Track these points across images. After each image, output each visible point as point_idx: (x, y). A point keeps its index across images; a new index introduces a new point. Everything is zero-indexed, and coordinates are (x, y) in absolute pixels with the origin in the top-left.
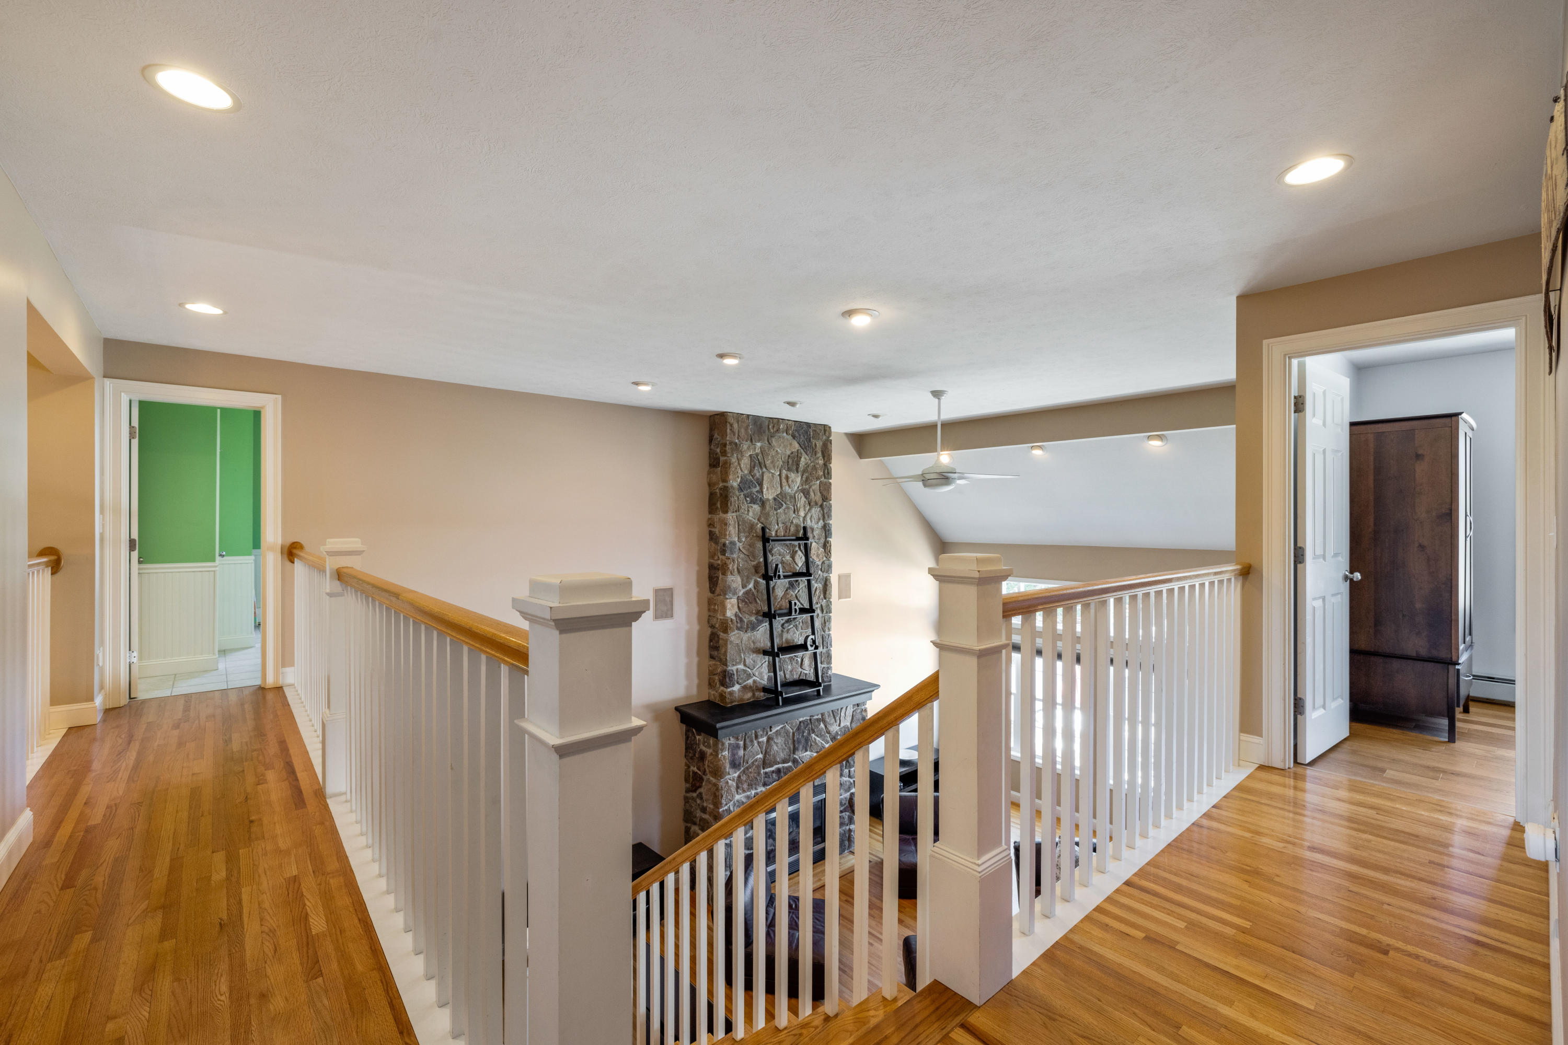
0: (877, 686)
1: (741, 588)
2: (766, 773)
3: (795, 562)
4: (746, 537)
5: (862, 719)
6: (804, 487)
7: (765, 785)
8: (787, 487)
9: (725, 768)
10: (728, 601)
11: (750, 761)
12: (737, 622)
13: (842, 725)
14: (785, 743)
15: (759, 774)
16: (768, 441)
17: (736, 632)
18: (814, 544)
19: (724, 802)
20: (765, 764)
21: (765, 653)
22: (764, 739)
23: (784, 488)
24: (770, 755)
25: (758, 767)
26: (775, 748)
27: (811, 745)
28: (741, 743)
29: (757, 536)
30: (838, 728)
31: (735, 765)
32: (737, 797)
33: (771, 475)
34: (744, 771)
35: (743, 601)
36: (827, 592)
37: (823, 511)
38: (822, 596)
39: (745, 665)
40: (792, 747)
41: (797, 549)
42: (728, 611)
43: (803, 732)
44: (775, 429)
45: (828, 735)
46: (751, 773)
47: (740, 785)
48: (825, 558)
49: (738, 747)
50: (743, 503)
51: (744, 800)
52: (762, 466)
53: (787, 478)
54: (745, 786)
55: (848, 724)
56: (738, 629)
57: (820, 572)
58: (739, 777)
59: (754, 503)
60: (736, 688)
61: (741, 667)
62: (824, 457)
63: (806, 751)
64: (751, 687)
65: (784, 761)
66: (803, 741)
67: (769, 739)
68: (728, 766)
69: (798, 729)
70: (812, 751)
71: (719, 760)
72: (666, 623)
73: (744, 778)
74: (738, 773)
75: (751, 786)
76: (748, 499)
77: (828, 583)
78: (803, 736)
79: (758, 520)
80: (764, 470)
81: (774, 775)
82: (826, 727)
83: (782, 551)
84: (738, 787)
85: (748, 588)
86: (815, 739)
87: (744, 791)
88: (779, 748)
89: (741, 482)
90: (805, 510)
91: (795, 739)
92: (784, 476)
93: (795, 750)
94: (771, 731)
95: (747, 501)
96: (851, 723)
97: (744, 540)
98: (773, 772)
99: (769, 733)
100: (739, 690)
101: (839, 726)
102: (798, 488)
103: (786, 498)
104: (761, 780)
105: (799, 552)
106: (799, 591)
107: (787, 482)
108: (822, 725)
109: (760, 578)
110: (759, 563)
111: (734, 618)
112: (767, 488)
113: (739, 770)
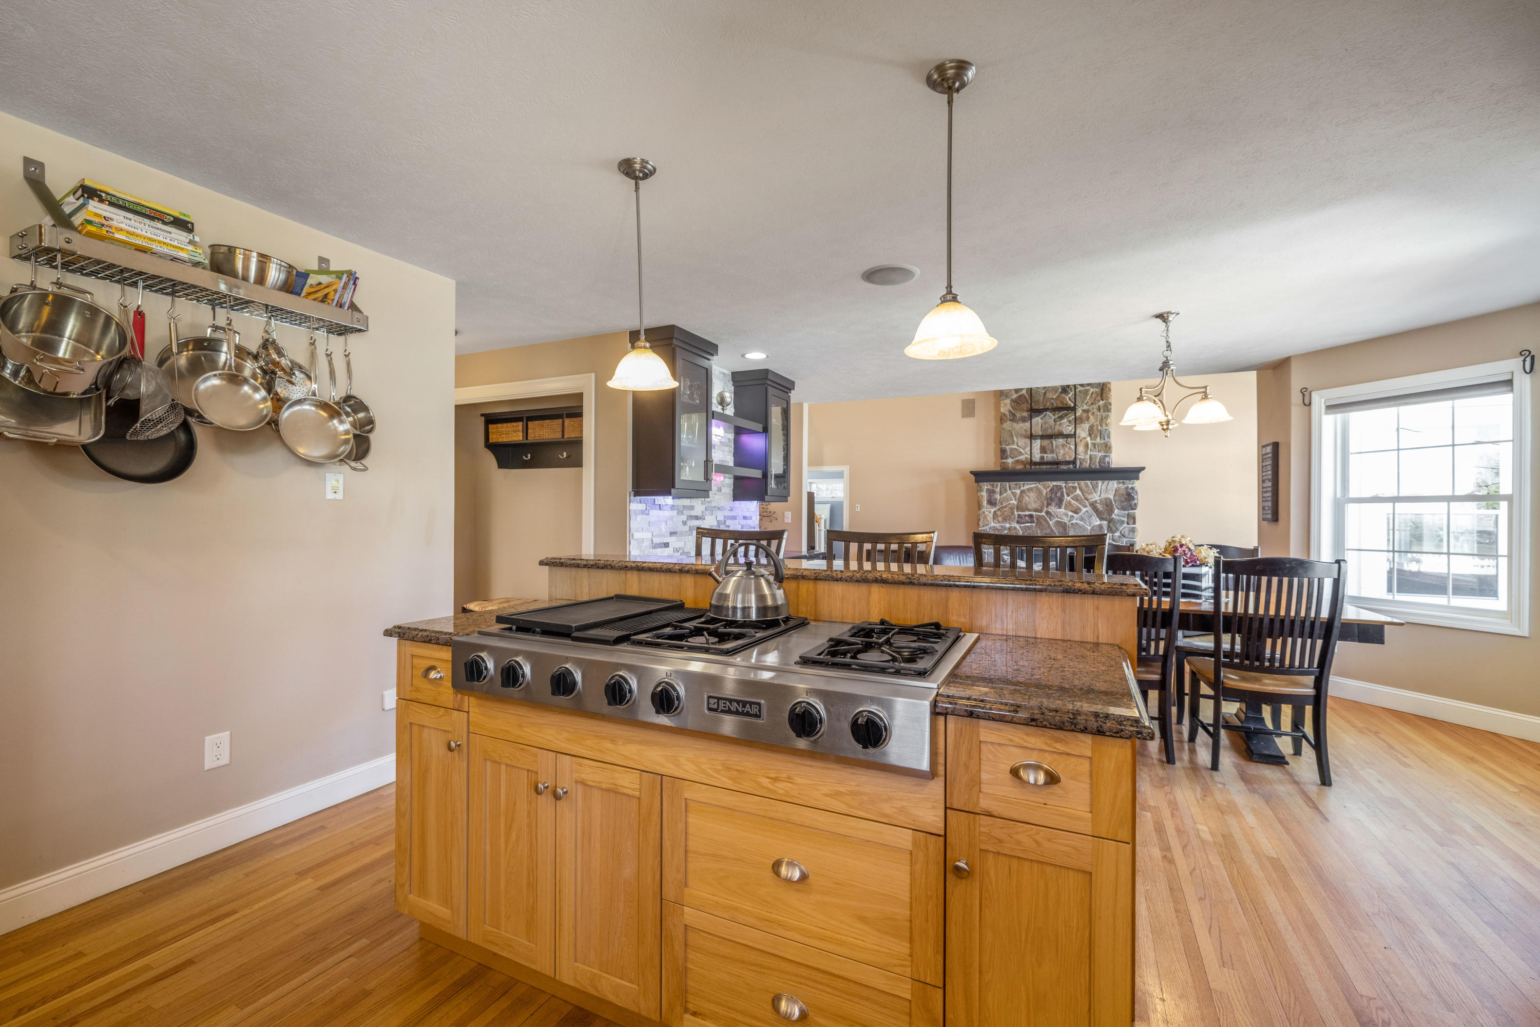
0: (1143, 469)
1: (1013, 393)
2: (1019, 515)
5: (1127, 495)
7: (1018, 522)
11: (1004, 505)
12: (1009, 416)
13: (1103, 496)
14: (1039, 498)
15: (1013, 514)
17: (1009, 422)
19: (981, 523)
20: (1019, 508)
22: (1018, 492)
24: (1023, 504)
26: (1027, 498)
27: (1066, 505)
28: (998, 490)
31: (991, 503)
32: (993, 524)
34: (999, 509)
39: (1018, 446)
40: (1045, 502)
43: (1056, 493)
45: (1086, 502)
46: (1005, 511)
49: (994, 492)
51: (999, 528)
54: (1000, 519)
55: (1111, 497)
56: (1010, 420)
58: (995, 512)
60: (1010, 461)
61: (1015, 447)
63: (1060, 507)
64: (1023, 461)
65: (1036, 510)
66: (1056, 500)
67: (1022, 492)
68: (985, 502)
69: (1052, 490)
70: (1066, 509)
71: (979, 497)
72: (971, 421)
73: (999, 513)
74: (994, 509)
75: (1005, 520)
78: (1056, 496)
81: (1027, 518)
82: (1083, 494)
84: (994, 518)
86: (1071, 502)
87: (999, 522)
88: (1031, 500)
91: (1048, 496)
93: (1049, 505)
96: (1116, 499)
98: (1026, 515)
99: (1022, 488)
100: (1012, 463)
104: (1014, 519)
111: (1007, 413)
113: (995, 507)
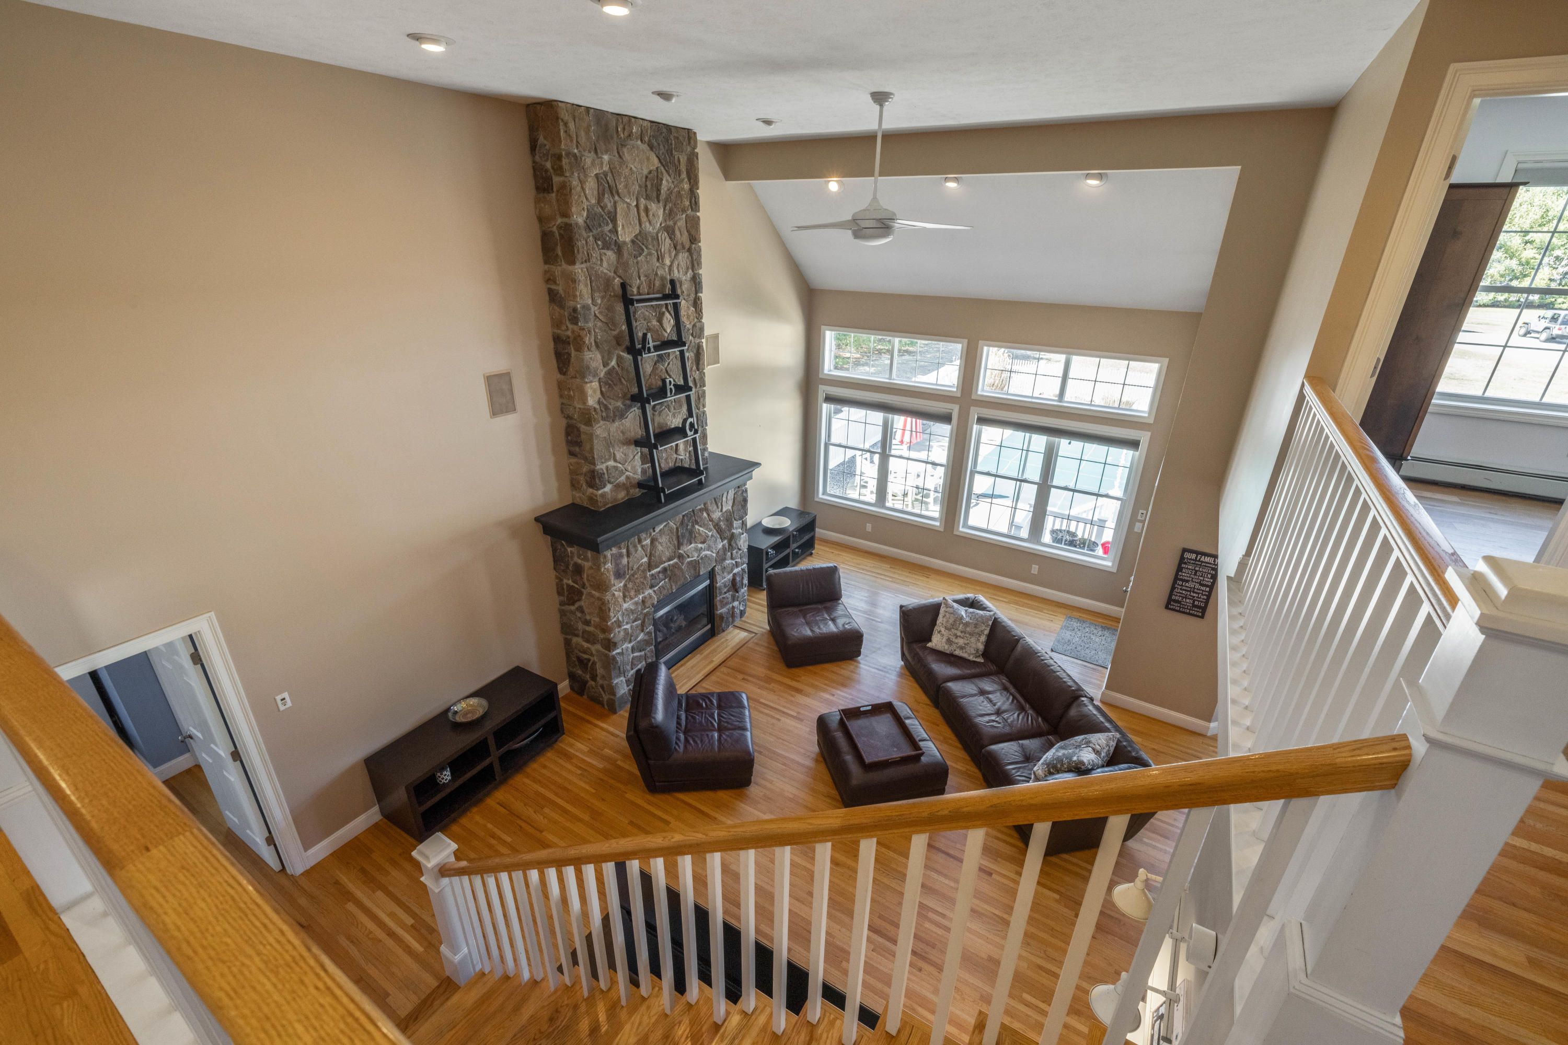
0: (757, 465)
1: (602, 367)
2: (652, 575)
3: (663, 327)
4: (603, 298)
5: (743, 501)
6: (668, 223)
7: (652, 587)
8: (647, 224)
9: (610, 581)
10: (588, 385)
11: (635, 567)
12: (601, 411)
13: (724, 510)
14: (669, 541)
15: (645, 577)
16: (618, 153)
17: (602, 423)
18: (683, 302)
19: (612, 614)
20: (650, 566)
21: (637, 443)
22: (648, 541)
23: (643, 226)
24: (655, 557)
25: (644, 571)
26: (660, 548)
27: (695, 537)
28: (624, 551)
29: (615, 296)
30: (720, 514)
31: (619, 575)
32: (625, 606)
33: (625, 205)
34: (629, 579)
35: (606, 383)
36: (701, 362)
37: (692, 257)
38: (694, 368)
39: (615, 460)
40: (676, 543)
41: (664, 309)
42: (589, 398)
43: (687, 526)
44: (626, 134)
45: (711, 523)
46: (637, 578)
47: (627, 594)
48: (696, 320)
49: (621, 555)
50: (593, 249)
51: (633, 607)
52: (614, 192)
53: (647, 210)
54: (632, 593)
55: (730, 508)
56: (604, 419)
57: (691, 337)
58: (625, 585)
59: (608, 249)
60: (608, 488)
61: (611, 463)
62: (689, 179)
63: (691, 543)
64: (624, 484)
65: (670, 560)
66: (687, 535)
67: (653, 540)
68: (612, 578)
69: (682, 523)
70: (696, 543)
71: (602, 574)
72: (508, 421)
73: (630, 585)
74: (623, 582)
75: (638, 592)
76: (599, 243)
77: (701, 351)
78: (687, 529)
79: (615, 272)
80: (617, 198)
81: (661, 575)
82: (708, 515)
83: (647, 313)
84: (625, 597)
85: (610, 366)
86: (699, 530)
87: (631, 598)
88: (664, 547)
89: (588, 217)
90: (670, 257)
91: (680, 534)
92: (642, 207)
93: (679, 545)
94: (654, 531)
95: (598, 245)
96: (732, 507)
97: (599, 301)
98: (659, 572)
99: (653, 534)
100: (611, 491)
101: (721, 511)
102: (661, 224)
103: (647, 240)
104: (647, 584)
105: (667, 314)
106: (669, 364)
107: (647, 216)
108: (705, 514)
109: (623, 352)
110: (621, 332)
111: (597, 407)
112: (623, 226)
113: (625, 578)
